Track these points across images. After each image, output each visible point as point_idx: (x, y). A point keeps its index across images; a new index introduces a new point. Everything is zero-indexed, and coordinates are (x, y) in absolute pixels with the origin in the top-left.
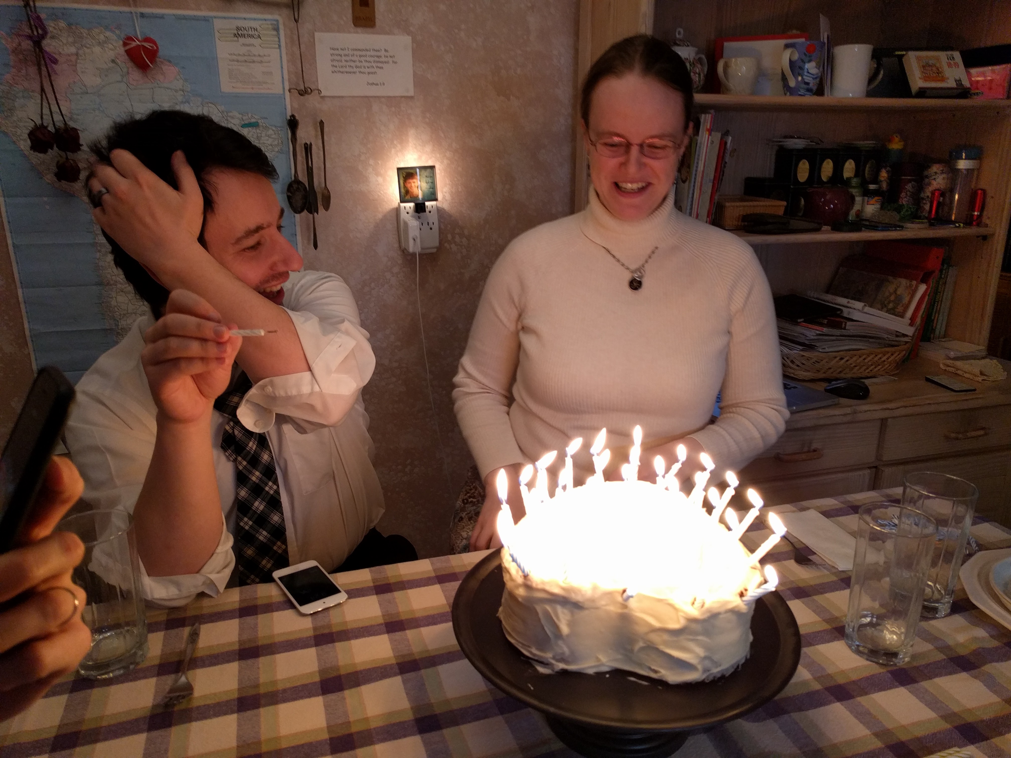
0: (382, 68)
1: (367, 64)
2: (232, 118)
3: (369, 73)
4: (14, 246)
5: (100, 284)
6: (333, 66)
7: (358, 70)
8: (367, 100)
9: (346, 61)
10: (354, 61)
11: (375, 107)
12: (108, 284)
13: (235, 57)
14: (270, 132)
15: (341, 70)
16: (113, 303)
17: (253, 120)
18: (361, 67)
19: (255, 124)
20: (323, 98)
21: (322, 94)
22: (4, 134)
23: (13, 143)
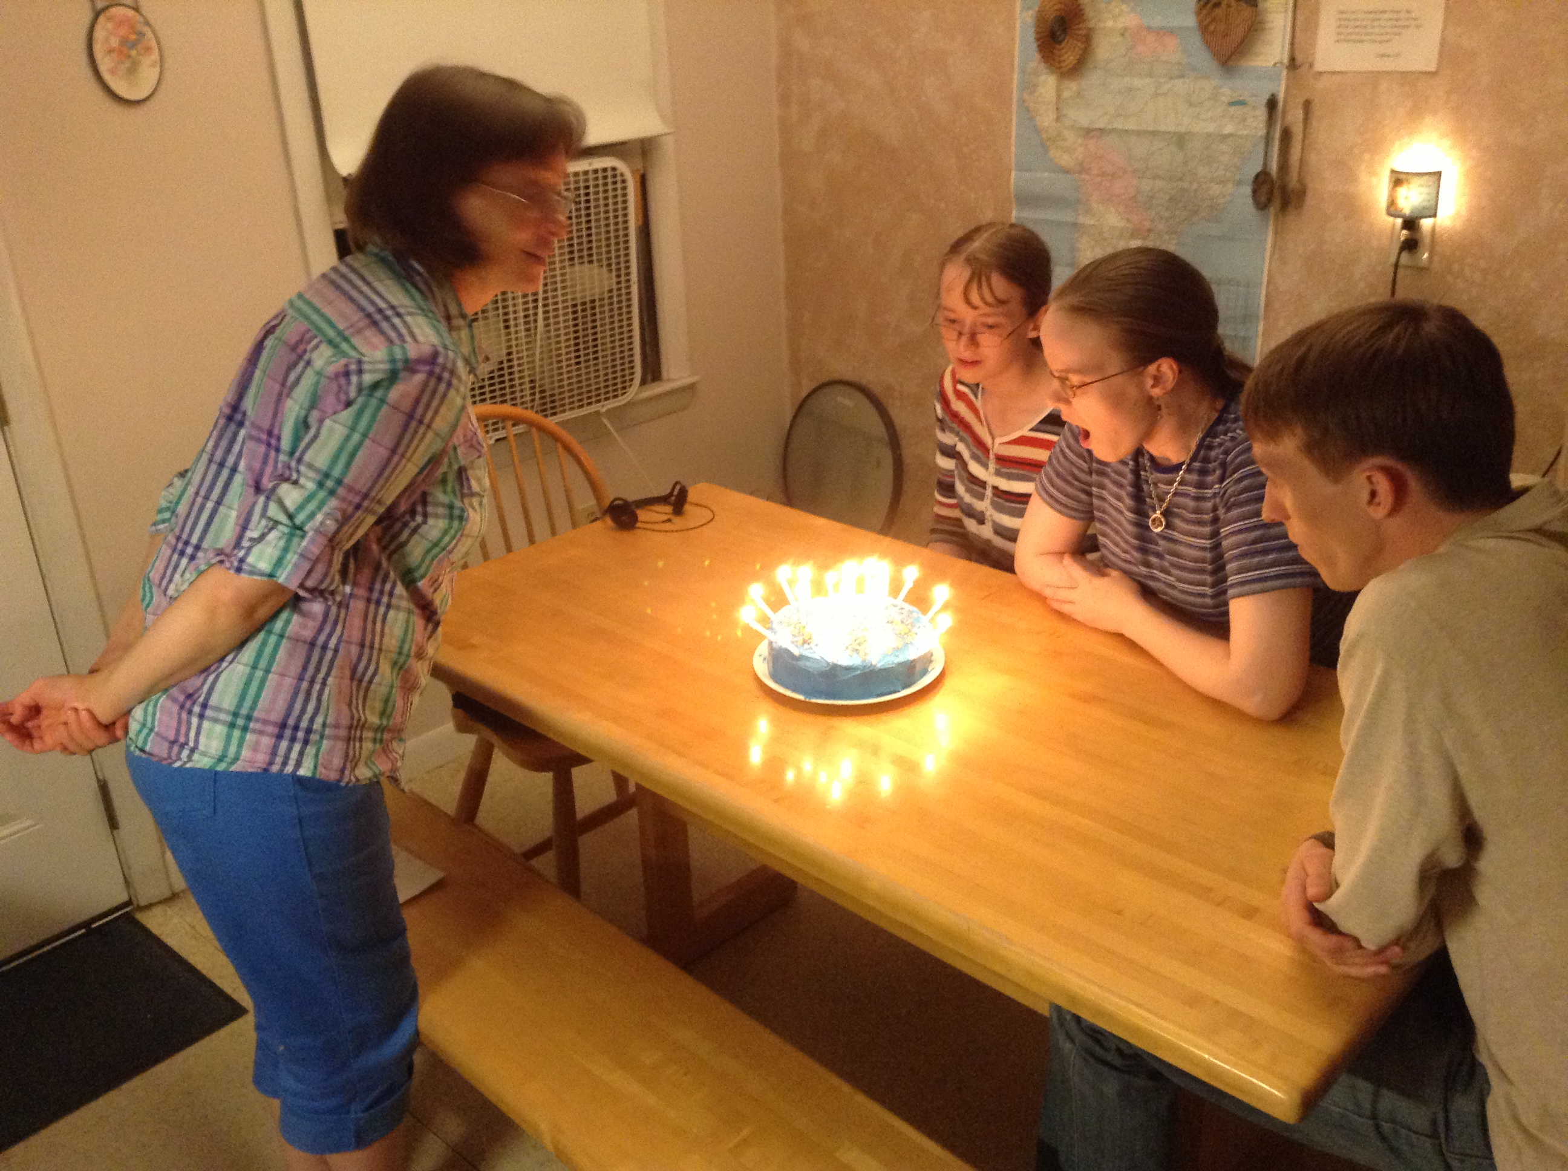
0: (1400, 34)
1: (1380, 30)
2: (1223, 94)
3: (1381, 42)
6: (1339, 33)
7: (1369, 38)
8: (1375, 77)
9: (1355, 27)
10: (1365, 27)
11: (1384, 86)
14: (1258, 113)
15: (1349, 38)
17: (1242, 98)
18: (1372, 34)
19: (1242, 103)
20: (1320, 73)
21: (1319, 66)
22: (1027, 109)
23: (1032, 119)
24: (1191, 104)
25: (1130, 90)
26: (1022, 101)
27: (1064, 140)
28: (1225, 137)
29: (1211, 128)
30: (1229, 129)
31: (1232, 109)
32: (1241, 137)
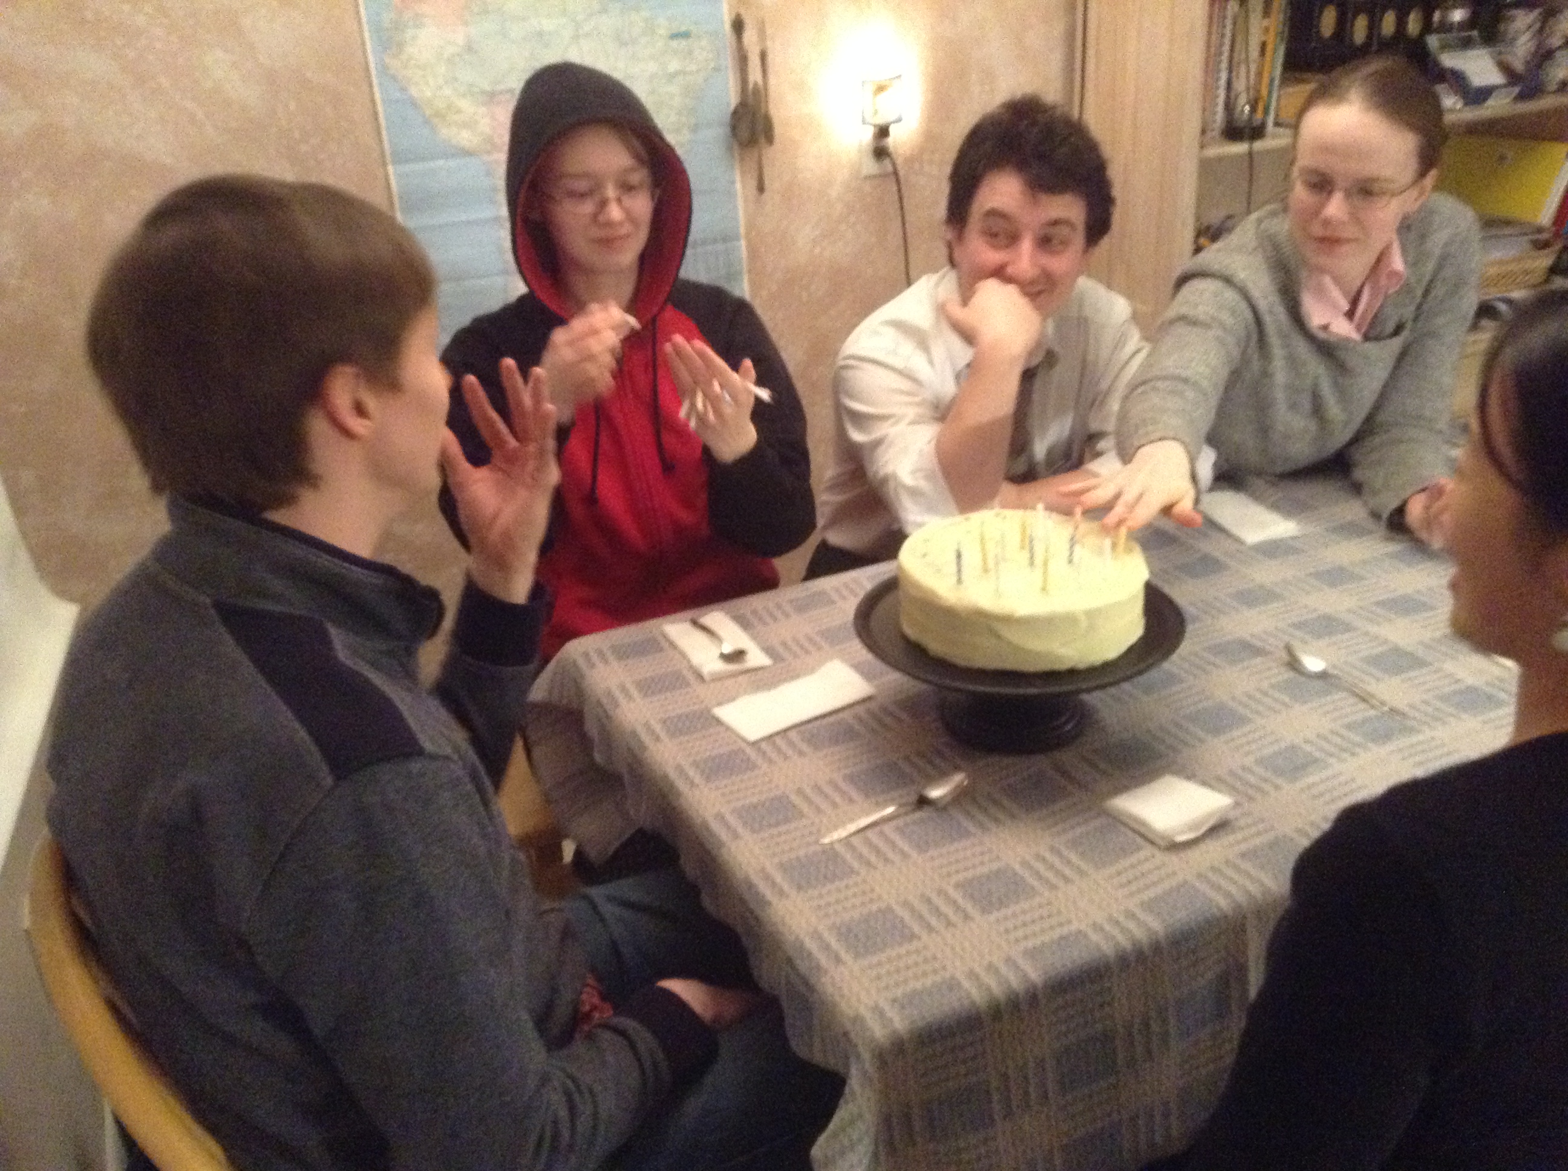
2: (659, 27)
5: (505, 273)
14: (705, 42)
17: (683, 28)
19: (686, 35)
22: (394, 78)
23: (403, 90)
24: (623, 44)
25: (540, 34)
26: (384, 68)
27: (459, 111)
28: (672, 77)
29: (652, 67)
30: (674, 66)
31: (674, 44)
32: (691, 73)
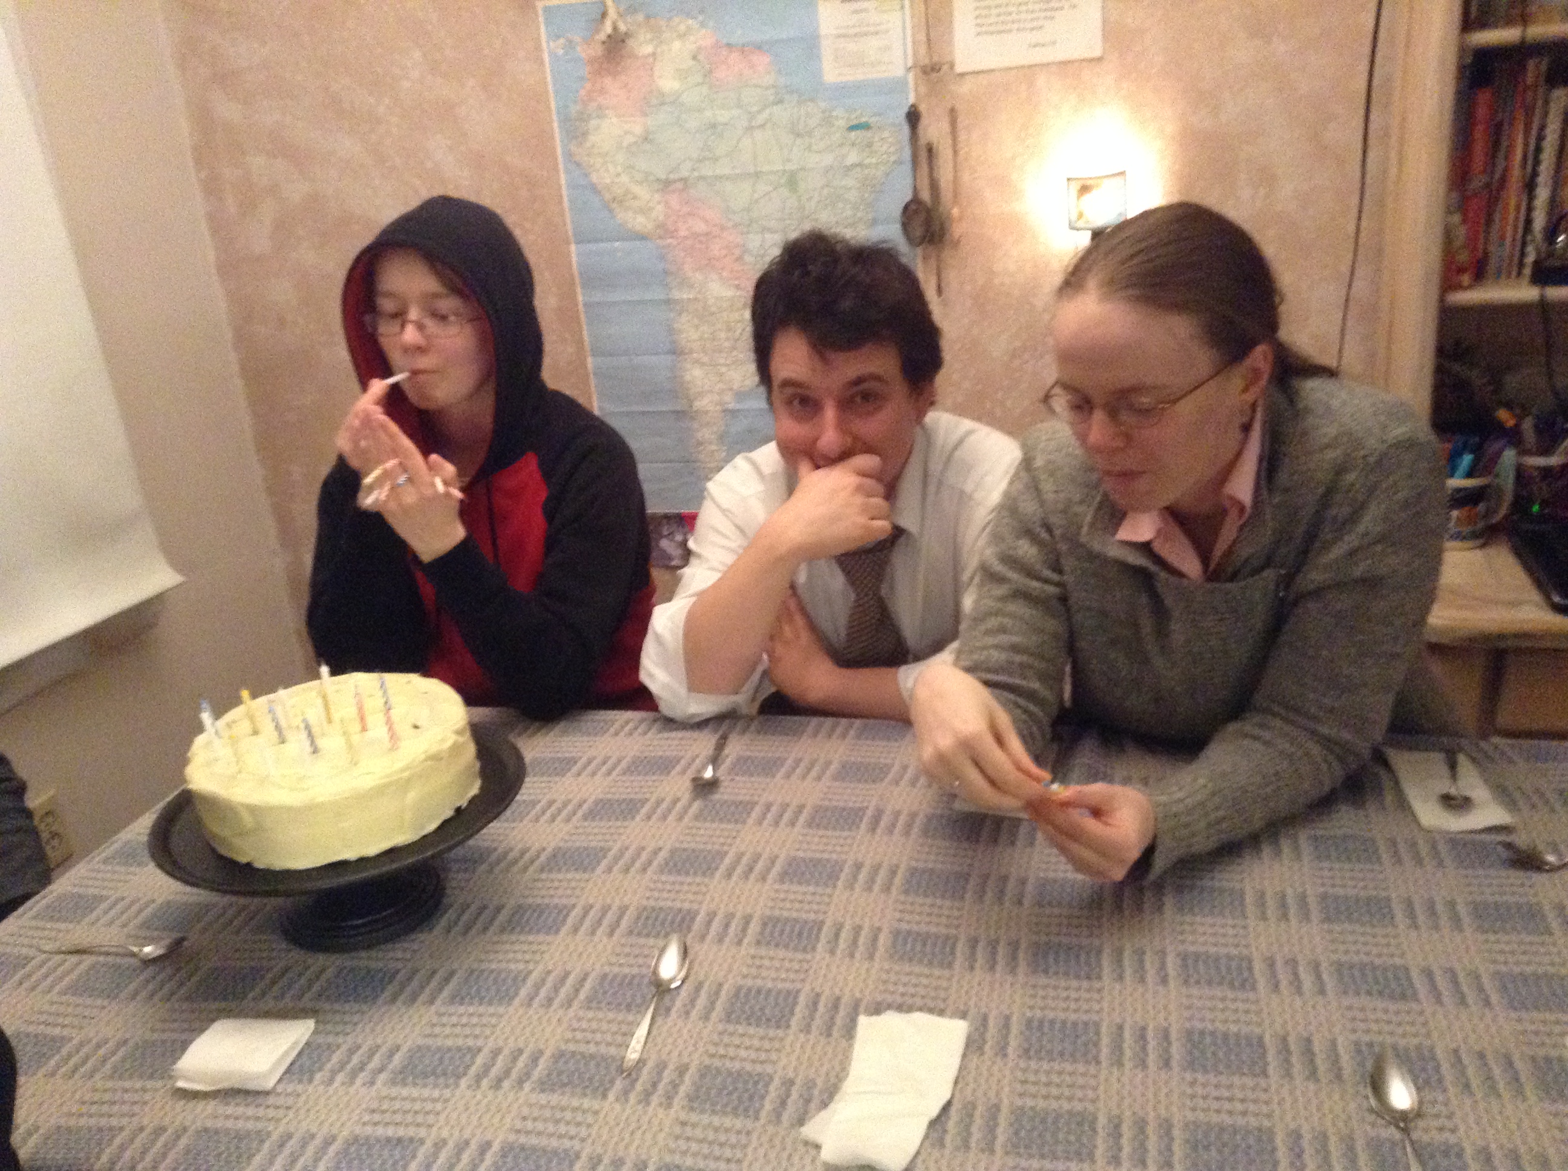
0: (1052, 18)
1: (1030, 16)
2: (837, 118)
3: (1032, 29)
4: (585, 305)
5: (673, 352)
6: (978, 25)
7: (1016, 26)
8: (1028, 72)
9: (999, 15)
10: (1010, 14)
11: (1041, 80)
12: (682, 353)
13: (843, 31)
14: (886, 134)
15: (991, 29)
16: (688, 378)
17: (863, 120)
18: (1019, 21)
19: (866, 127)
20: (962, 75)
21: (959, 69)
22: (578, 164)
23: (586, 175)
24: (798, 134)
25: (714, 126)
26: (569, 156)
27: (635, 198)
28: (849, 169)
29: (828, 159)
30: (853, 157)
31: (853, 134)
32: (870, 166)
